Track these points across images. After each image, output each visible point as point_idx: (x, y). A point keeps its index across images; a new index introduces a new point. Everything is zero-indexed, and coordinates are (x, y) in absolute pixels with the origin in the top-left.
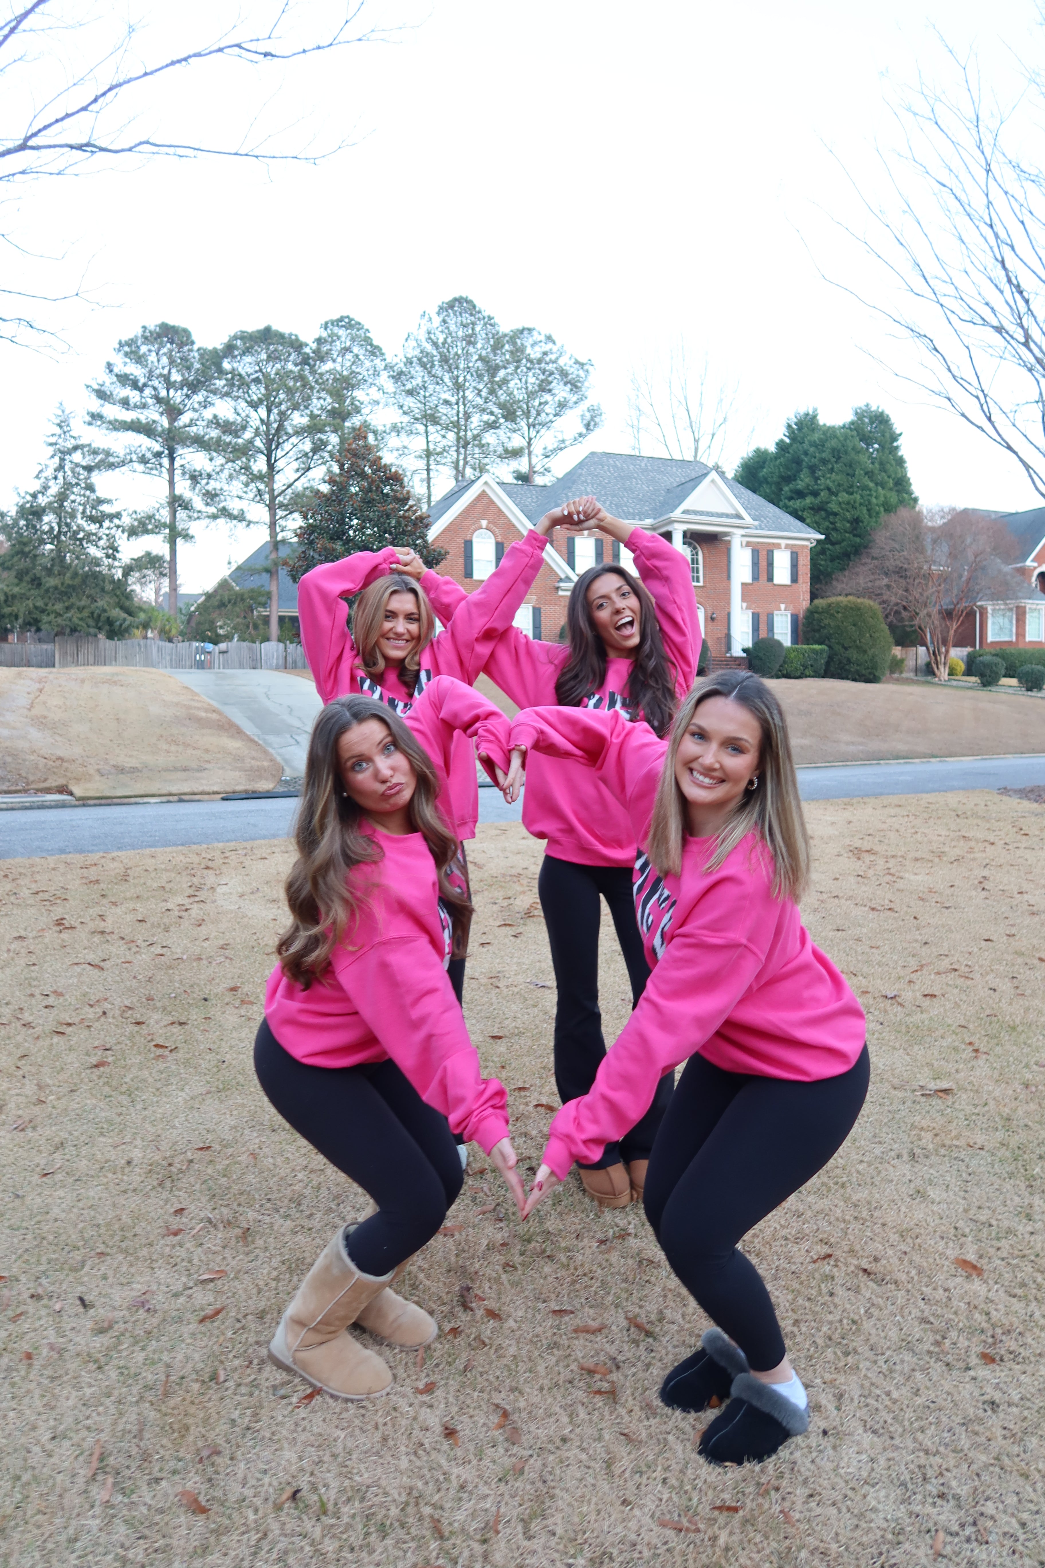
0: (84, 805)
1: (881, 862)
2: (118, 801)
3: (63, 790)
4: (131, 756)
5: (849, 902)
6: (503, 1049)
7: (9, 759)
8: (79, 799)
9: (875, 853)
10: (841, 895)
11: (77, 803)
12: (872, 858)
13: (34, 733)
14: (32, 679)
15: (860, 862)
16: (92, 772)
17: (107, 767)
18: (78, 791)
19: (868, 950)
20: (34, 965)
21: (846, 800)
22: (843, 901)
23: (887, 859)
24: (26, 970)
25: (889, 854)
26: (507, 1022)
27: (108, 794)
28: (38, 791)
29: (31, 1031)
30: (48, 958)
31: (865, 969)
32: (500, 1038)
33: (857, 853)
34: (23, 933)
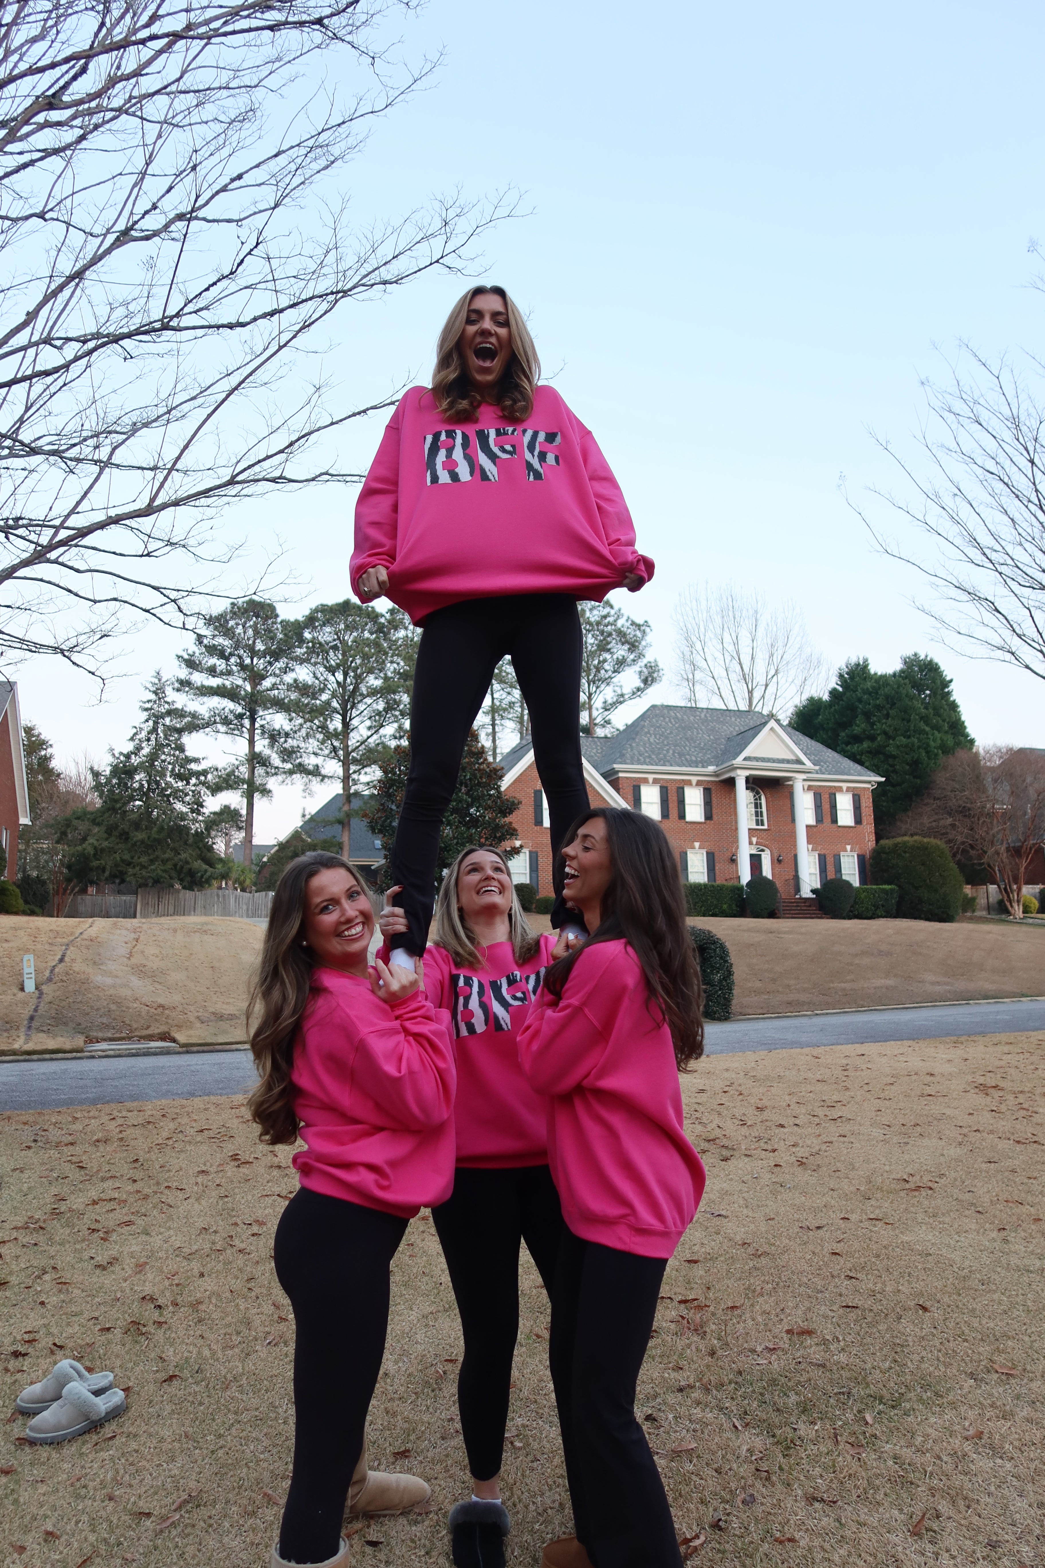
0: (188, 1052)
1: (1011, 1097)
2: (220, 1047)
3: (165, 1037)
4: (228, 1003)
5: (991, 1136)
6: (702, 1272)
7: (113, 1007)
8: (183, 1046)
9: (1002, 1089)
10: (981, 1129)
11: (181, 1050)
12: (1001, 1093)
13: (135, 982)
14: (127, 929)
15: (989, 1099)
16: (192, 1019)
17: (206, 1015)
18: (181, 1038)
19: (1026, 1180)
20: (226, 1196)
21: (955, 1038)
22: (985, 1135)
23: (1016, 1095)
24: (221, 1203)
25: (1017, 1090)
26: (696, 1248)
27: (210, 1041)
28: (142, 1038)
29: (247, 1257)
30: (236, 1190)
31: (1030, 1198)
32: (696, 1262)
33: (983, 1089)
34: (204, 1168)
